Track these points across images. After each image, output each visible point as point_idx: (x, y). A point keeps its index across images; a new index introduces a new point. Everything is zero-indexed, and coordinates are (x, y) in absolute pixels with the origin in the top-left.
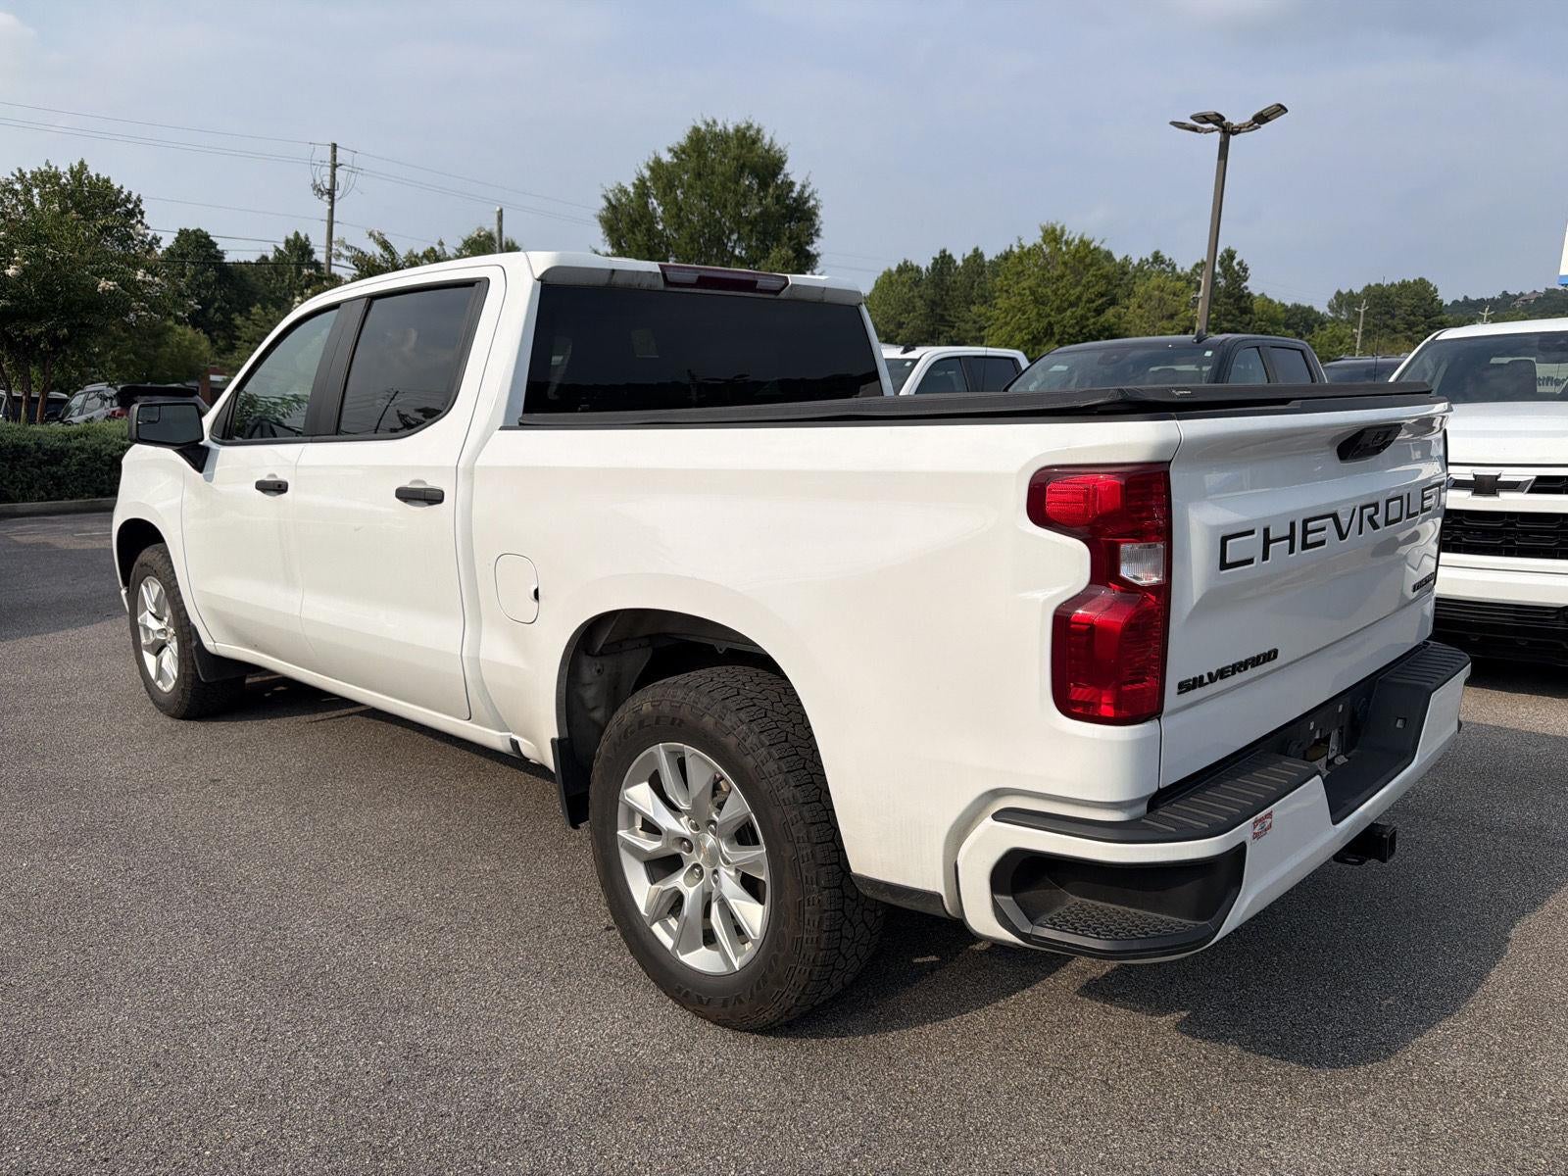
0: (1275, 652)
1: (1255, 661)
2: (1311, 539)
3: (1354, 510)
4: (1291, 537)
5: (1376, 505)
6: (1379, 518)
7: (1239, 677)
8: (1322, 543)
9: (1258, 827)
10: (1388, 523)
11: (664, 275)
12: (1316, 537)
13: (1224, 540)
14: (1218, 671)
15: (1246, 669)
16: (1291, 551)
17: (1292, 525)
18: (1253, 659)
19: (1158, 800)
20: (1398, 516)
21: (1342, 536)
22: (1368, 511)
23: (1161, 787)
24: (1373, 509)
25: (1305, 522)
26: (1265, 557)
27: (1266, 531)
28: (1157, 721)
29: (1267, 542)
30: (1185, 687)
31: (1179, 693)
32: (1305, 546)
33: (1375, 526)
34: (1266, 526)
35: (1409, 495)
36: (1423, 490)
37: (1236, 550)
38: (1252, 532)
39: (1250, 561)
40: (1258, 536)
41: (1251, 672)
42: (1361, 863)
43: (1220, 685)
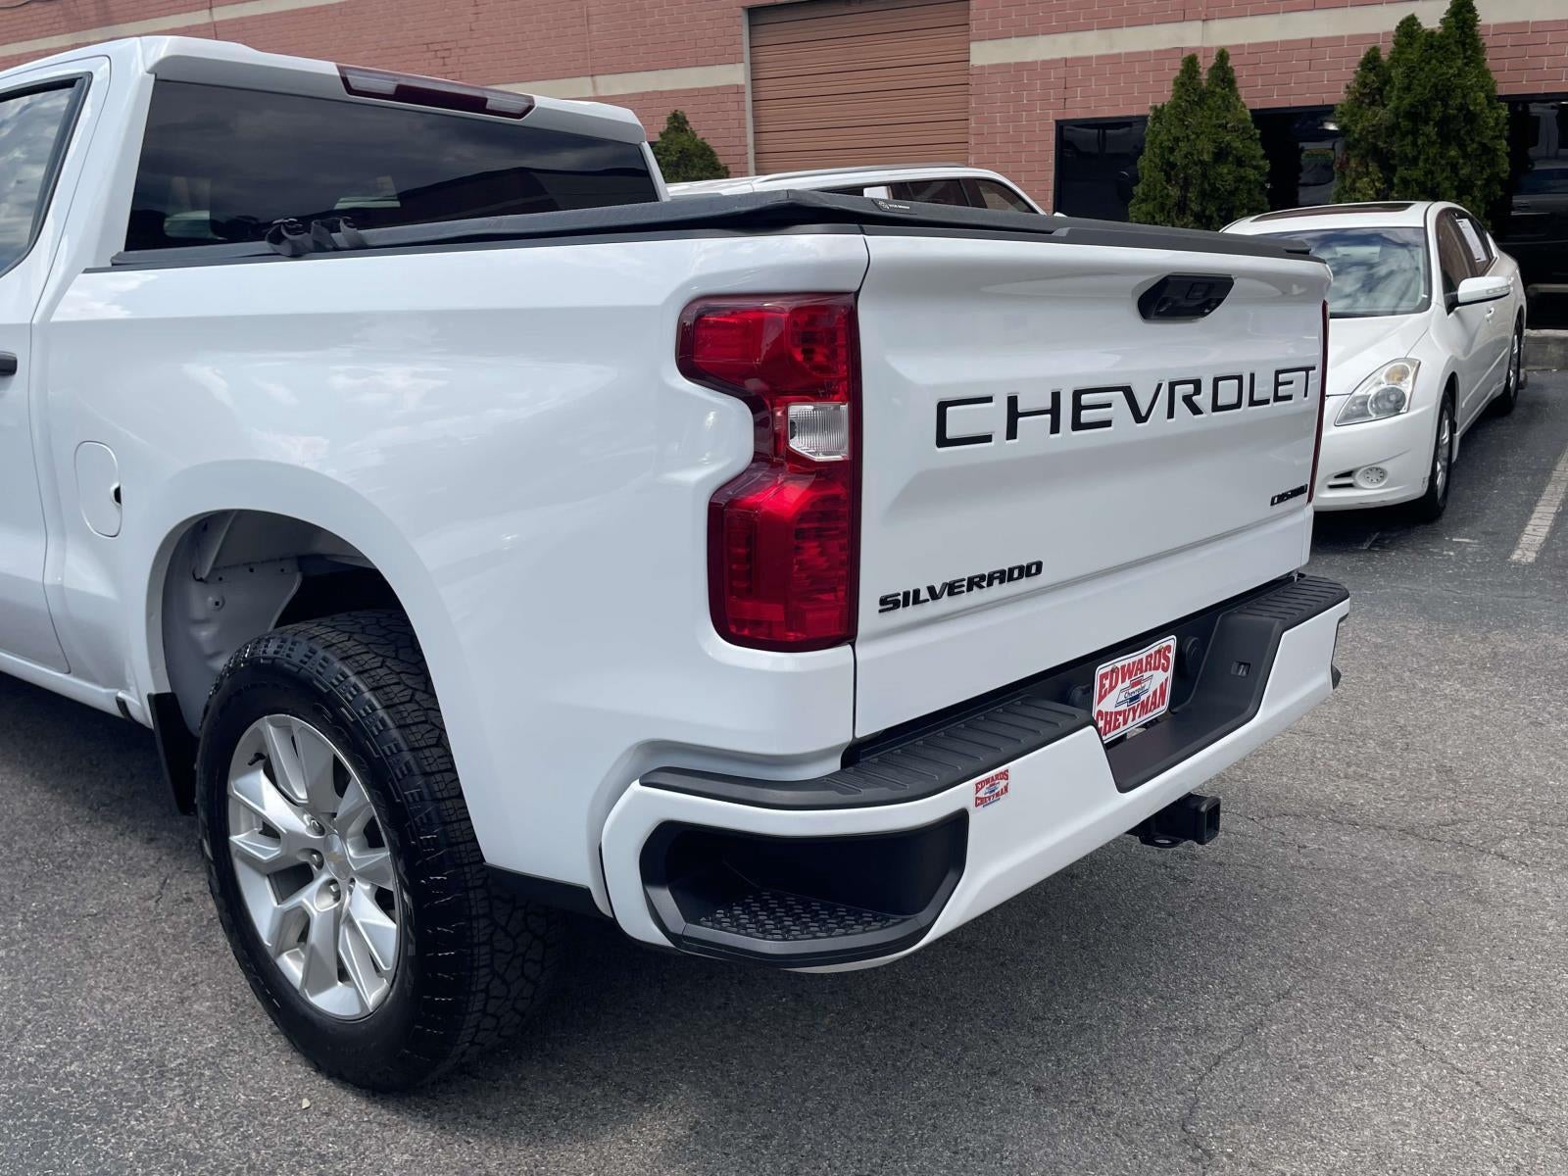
0: (1039, 565)
1: (1005, 576)
2: (1086, 416)
3: (1160, 386)
4: (1055, 411)
5: (1197, 385)
6: (1203, 400)
7: (977, 596)
8: (1107, 424)
9: (984, 790)
10: (1216, 408)
11: (345, 80)
12: (1092, 414)
13: (942, 407)
14: (945, 585)
15: (990, 584)
16: (1055, 428)
17: (1056, 397)
18: (1002, 572)
19: (856, 754)
20: (1234, 400)
21: (1140, 418)
22: (1181, 391)
23: (858, 735)
24: (1192, 386)
25: (1077, 395)
26: (1012, 433)
27: (1012, 401)
28: (849, 647)
29: (1014, 413)
30: (889, 603)
31: (881, 611)
32: (1077, 425)
33: (1196, 410)
34: (1012, 391)
35: (1252, 376)
36: (1278, 373)
37: (959, 422)
38: (989, 399)
39: (987, 439)
40: (999, 407)
41: (998, 590)
42: (1174, 844)
43: (946, 603)
